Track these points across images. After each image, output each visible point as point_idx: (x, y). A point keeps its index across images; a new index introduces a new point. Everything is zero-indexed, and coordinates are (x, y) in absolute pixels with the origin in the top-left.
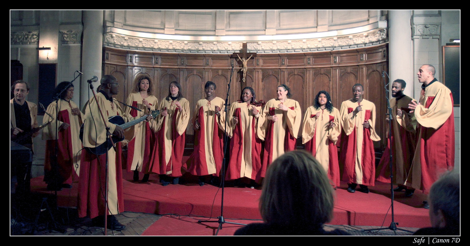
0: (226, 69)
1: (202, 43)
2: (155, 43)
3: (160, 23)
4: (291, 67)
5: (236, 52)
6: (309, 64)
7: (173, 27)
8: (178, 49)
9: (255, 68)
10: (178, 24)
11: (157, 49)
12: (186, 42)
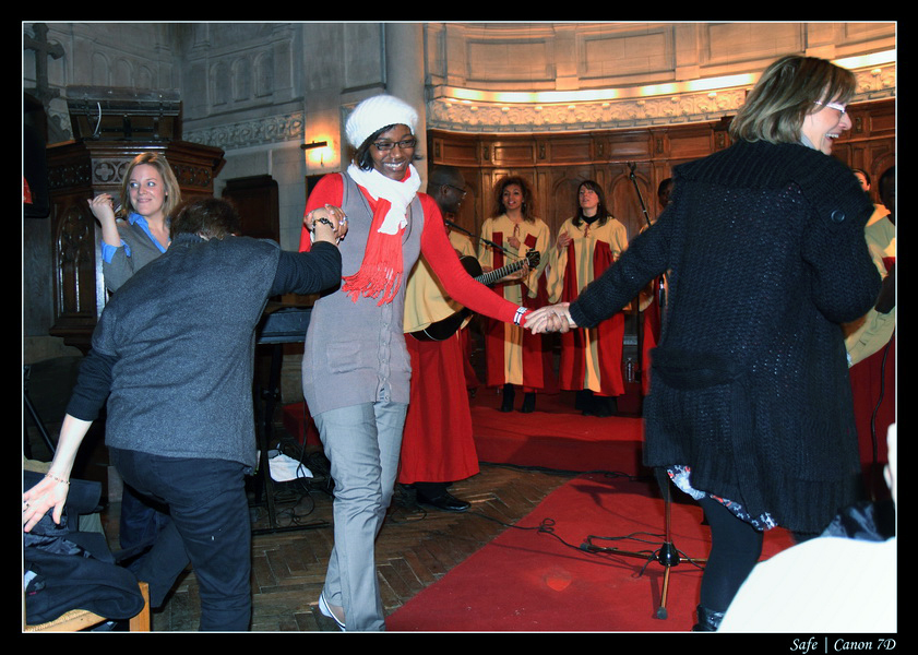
1: (644, 102)
2: (537, 112)
3: (543, 68)
5: (728, 115)
7: (575, 72)
8: (590, 122)
10: (585, 64)
11: (542, 126)
12: (606, 104)
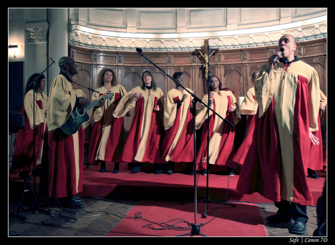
0: (188, 66)
1: (164, 41)
2: (118, 41)
3: (121, 22)
4: (253, 62)
5: (197, 49)
7: (135, 26)
8: (141, 48)
9: (217, 64)
10: (139, 23)
11: (120, 47)
12: (148, 40)
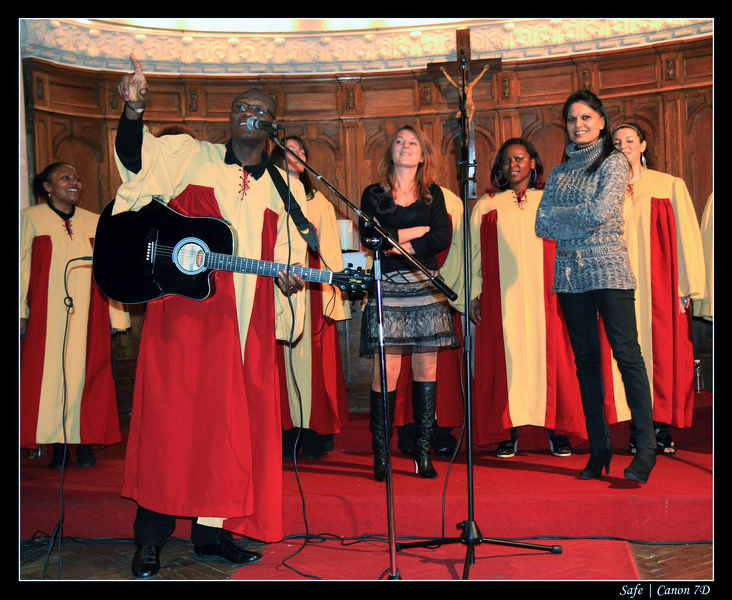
0: (409, 116)
1: (329, 39)
2: (186, 44)
4: (613, 96)
5: (435, 61)
6: (670, 79)
8: (258, 63)
9: (499, 106)
11: (193, 64)
12: (279, 39)
